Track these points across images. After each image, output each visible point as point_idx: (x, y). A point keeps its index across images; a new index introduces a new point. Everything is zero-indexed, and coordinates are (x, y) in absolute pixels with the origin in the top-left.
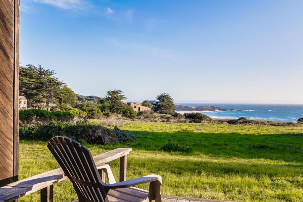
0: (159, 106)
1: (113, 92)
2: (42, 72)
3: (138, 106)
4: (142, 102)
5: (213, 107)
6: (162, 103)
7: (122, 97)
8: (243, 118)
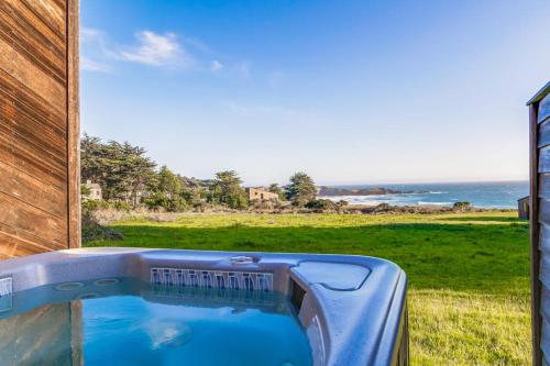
0: (293, 190)
1: (224, 174)
2: (128, 151)
3: (259, 192)
4: (268, 186)
5: (382, 189)
6: (296, 187)
7: (236, 181)
8: (384, 205)
